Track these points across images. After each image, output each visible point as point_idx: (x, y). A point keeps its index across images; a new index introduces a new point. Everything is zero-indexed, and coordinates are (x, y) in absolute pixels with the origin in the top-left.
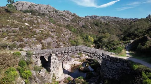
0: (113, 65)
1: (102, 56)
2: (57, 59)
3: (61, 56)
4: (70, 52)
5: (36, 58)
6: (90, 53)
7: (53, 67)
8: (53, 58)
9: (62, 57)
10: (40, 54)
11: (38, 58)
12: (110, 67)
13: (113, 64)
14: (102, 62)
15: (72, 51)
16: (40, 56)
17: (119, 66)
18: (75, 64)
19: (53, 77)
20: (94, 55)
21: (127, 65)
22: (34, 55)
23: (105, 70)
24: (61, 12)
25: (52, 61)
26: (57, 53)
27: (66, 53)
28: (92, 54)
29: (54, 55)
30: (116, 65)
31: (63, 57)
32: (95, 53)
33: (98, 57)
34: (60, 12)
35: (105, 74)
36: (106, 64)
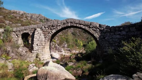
0: (114, 36)
1: (99, 29)
2: (43, 34)
3: (48, 31)
4: (59, 26)
5: (17, 36)
6: (85, 25)
7: (37, 45)
8: (38, 33)
9: (49, 33)
10: (22, 30)
11: (19, 36)
12: (111, 40)
13: (115, 34)
14: (100, 36)
15: (62, 24)
16: (22, 33)
17: (123, 35)
18: (65, 55)
19: (37, 57)
20: (90, 27)
21: (135, 30)
22: (14, 33)
23: (104, 45)
24: (52, 20)
25: (36, 36)
26: (43, 27)
27: (54, 26)
28: (87, 26)
29: (40, 29)
30: (120, 35)
31: (51, 32)
32: (90, 25)
33: (95, 30)
34: (50, 21)
35: (104, 50)
36: (104, 38)
